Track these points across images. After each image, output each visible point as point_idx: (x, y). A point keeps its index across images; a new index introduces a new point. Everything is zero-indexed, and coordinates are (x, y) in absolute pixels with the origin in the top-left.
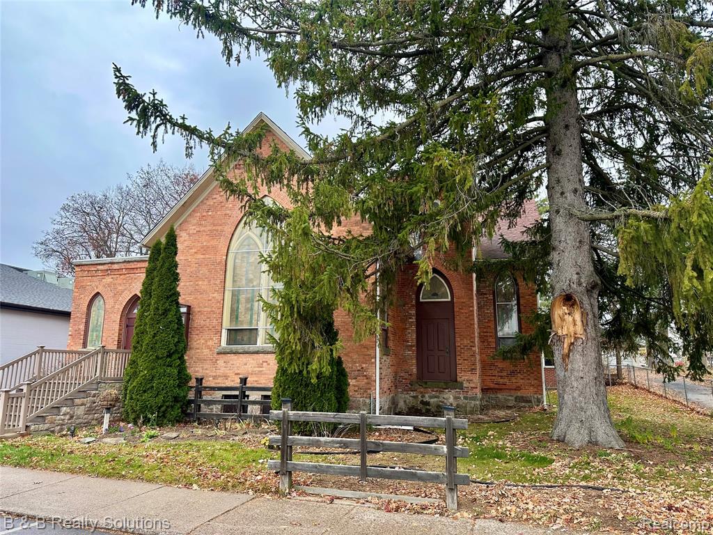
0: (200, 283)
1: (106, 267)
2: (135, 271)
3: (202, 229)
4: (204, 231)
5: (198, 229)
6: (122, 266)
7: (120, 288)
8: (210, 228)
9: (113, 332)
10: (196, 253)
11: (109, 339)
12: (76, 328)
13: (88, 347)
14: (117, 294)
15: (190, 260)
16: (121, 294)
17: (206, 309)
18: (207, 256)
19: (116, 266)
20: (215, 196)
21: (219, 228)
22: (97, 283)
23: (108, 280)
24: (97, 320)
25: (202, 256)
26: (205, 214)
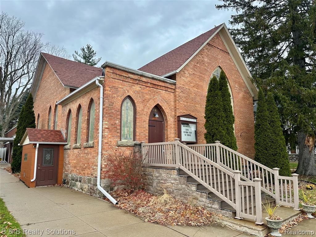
0: (197, 105)
1: (136, 77)
2: (156, 87)
3: (195, 73)
4: (196, 75)
5: (193, 72)
6: (150, 80)
7: (147, 97)
8: (199, 74)
9: (144, 129)
10: (193, 87)
11: (142, 134)
12: (112, 122)
13: (123, 140)
14: (145, 101)
15: (191, 90)
16: (148, 102)
17: (201, 122)
18: (199, 91)
19: (144, 79)
20: (200, 56)
21: (203, 76)
22: (128, 88)
23: (137, 88)
24: (127, 119)
25: (197, 90)
26: (196, 64)
